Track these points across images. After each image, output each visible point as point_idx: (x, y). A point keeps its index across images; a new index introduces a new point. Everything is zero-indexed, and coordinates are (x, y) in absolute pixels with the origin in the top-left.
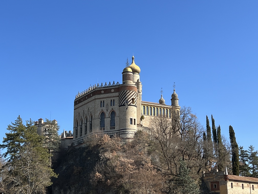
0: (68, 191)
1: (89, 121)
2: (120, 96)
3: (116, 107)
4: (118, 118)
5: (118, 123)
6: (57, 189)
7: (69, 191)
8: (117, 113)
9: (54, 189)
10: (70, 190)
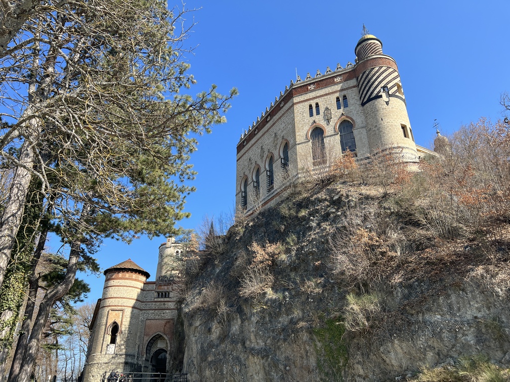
0: (235, 321)
1: (278, 157)
2: (360, 86)
3: (351, 108)
4: (364, 131)
5: (365, 141)
6: (198, 323)
7: (239, 320)
8: (359, 120)
9: (191, 325)
10: (241, 318)
